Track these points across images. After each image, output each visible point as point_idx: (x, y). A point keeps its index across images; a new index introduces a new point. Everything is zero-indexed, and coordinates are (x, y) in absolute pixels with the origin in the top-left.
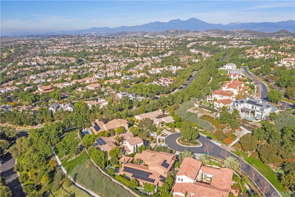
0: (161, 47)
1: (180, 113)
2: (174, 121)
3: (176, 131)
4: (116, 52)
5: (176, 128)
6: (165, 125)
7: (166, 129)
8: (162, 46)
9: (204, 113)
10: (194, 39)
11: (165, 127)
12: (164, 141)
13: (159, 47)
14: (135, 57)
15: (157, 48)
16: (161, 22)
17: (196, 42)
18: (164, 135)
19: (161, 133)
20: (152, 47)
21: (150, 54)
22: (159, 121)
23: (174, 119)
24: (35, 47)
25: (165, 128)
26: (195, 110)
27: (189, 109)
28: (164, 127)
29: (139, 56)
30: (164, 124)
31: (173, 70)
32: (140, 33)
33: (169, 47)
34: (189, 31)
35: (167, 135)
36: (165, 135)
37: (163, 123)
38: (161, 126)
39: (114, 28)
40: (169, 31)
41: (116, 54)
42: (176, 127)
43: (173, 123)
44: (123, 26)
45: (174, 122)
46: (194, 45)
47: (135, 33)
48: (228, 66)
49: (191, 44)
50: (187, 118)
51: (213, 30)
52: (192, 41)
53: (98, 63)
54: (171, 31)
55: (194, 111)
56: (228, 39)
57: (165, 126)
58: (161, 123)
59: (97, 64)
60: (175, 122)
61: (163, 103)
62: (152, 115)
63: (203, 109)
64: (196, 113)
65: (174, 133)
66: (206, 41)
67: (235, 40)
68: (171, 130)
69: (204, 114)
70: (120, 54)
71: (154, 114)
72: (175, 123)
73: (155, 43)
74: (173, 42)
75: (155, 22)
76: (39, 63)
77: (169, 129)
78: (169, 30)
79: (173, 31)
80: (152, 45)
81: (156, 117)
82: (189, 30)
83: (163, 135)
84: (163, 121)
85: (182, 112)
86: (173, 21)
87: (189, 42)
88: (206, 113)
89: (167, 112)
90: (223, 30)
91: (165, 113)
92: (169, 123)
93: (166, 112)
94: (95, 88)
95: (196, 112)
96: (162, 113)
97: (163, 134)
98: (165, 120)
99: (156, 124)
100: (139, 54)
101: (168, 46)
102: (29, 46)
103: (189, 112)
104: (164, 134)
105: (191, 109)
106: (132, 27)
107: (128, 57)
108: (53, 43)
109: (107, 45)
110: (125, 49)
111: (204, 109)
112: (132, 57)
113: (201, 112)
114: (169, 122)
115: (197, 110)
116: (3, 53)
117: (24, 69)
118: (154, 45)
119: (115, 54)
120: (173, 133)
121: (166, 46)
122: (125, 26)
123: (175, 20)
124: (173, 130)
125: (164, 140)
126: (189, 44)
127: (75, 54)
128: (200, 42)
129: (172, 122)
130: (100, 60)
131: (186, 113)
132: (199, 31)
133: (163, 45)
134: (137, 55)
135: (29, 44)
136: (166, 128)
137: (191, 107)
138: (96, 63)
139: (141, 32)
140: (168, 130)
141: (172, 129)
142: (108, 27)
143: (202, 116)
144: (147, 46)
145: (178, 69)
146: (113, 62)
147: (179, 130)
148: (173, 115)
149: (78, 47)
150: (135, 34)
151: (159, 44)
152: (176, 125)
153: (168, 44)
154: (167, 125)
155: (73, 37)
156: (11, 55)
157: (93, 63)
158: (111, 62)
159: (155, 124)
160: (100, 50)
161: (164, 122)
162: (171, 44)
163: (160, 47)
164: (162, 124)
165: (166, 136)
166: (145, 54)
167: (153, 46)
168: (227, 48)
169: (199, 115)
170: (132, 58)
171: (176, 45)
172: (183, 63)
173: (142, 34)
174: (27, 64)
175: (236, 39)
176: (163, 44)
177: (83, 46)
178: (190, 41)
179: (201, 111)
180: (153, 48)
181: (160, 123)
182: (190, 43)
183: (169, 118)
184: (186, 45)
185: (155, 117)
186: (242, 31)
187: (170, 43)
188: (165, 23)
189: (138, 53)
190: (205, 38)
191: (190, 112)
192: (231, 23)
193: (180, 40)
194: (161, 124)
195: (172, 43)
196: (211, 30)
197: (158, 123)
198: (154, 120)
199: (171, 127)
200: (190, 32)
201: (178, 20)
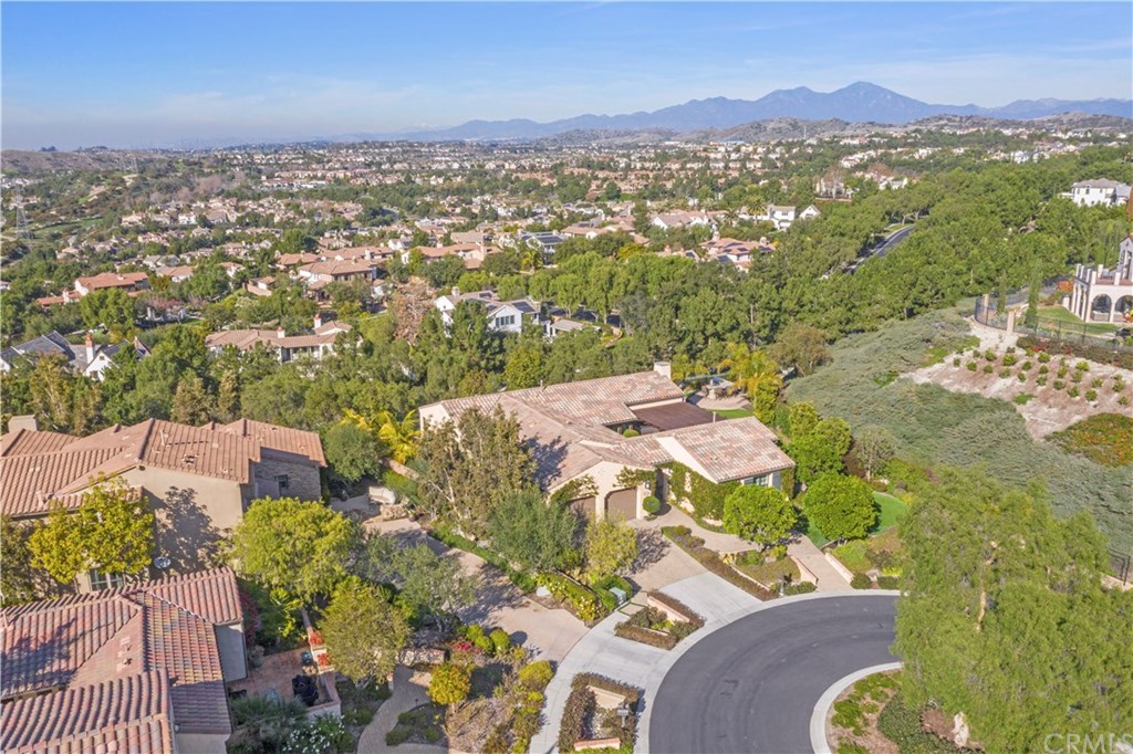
0: (727, 167)
1: (839, 402)
2: (783, 461)
3: (805, 577)
4: (535, 185)
5: (804, 539)
6: (687, 505)
7: (695, 547)
8: (731, 165)
9: (1091, 397)
10: (870, 142)
11: (690, 524)
12: (645, 717)
13: (717, 165)
14: (610, 199)
15: (709, 168)
16: (733, 98)
17: (880, 151)
18: (662, 618)
19: (635, 589)
20: (688, 166)
21: (675, 186)
22: (630, 459)
23: (779, 444)
24: (229, 173)
25: (682, 534)
26: (988, 370)
27: (924, 365)
28: (674, 519)
29: (626, 197)
30: (681, 494)
31: (776, 222)
32: (646, 135)
33: (763, 167)
34: (847, 124)
35: (696, 622)
36: (673, 617)
37: (662, 483)
38: (641, 513)
39: (550, 124)
40: (763, 125)
41: (533, 193)
42: (801, 527)
43: (769, 480)
44: (584, 116)
45: (780, 473)
46: (872, 160)
47: (628, 133)
48: (1083, 190)
49: (860, 155)
50: (910, 439)
51: (949, 120)
52: (863, 148)
53: (448, 221)
54: (771, 125)
55: (974, 380)
56: (1025, 137)
57: (682, 513)
58: (642, 476)
59: (443, 224)
60: (793, 482)
61: (700, 338)
62: (575, 407)
63: (1074, 362)
64: (1006, 397)
65: (784, 600)
66: (924, 146)
67: (1057, 139)
68: (743, 558)
69: (1091, 408)
70: (551, 188)
71: (601, 395)
72: (796, 492)
73: (703, 154)
74: (778, 150)
75: (710, 99)
76: (209, 217)
77: (726, 544)
78: (764, 121)
79: (781, 125)
80: (689, 161)
81: (612, 427)
82: (846, 120)
83: (643, 626)
84: (670, 464)
85: (856, 391)
86: (781, 96)
87: (851, 150)
88: (1122, 402)
89: (723, 394)
90: (992, 119)
91: (709, 402)
92: (732, 483)
93: (712, 395)
94: (336, 276)
95: (999, 387)
96: (676, 394)
97: (653, 603)
98: (691, 449)
99: (584, 490)
100: (627, 187)
101: (759, 165)
102: (209, 167)
103: (930, 393)
104: (661, 607)
105: (937, 366)
106: (619, 118)
107: (579, 202)
108: (300, 161)
109: (503, 166)
110: (572, 173)
111: (1081, 360)
112: (598, 199)
113: (1058, 386)
114: (732, 474)
115: (1003, 375)
116: (93, 187)
117: (140, 239)
118: (696, 158)
119: (530, 191)
120: (764, 595)
121: (748, 165)
122: (595, 116)
123: (789, 92)
124: (771, 559)
125: (649, 700)
126: (850, 158)
127: (366, 191)
128: (899, 150)
129: (763, 475)
130: (458, 210)
131: (903, 401)
132: (887, 123)
133: (735, 161)
134: (620, 191)
135: (206, 163)
136: (698, 532)
137: (945, 353)
138: (442, 220)
139: (650, 133)
140: (713, 562)
141: (756, 547)
142: (529, 121)
143: (1079, 425)
144: (668, 165)
145: (803, 215)
146: (513, 219)
147: (842, 560)
148: (773, 412)
149: (391, 172)
150: (629, 140)
151: (719, 156)
152: (806, 512)
153: (756, 157)
154: (712, 499)
155: (388, 147)
156: (120, 192)
157: (426, 220)
158: (505, 218)
159: (575, 485)
160: (470, 181)
161: (680, 469)
162: (773, 156)
163: (721, 165)
164: (659, 492)
165: (678, 634)
166: (654, 187)
167: (693, 162)
168: (1031, 159)
169: (1044, 419)
170: (599, 202)
171: (792, 158)
172: (831, 197)
173: (657, 137)
174: (159, 219)
175: (1060, 135)
176: (734, 156)
177: (411, 167)
178: (855, 146)
179: (1051, 377)
180: (691, 169)
181: (630, 480)
182: (855, 153)
183: (737, 433)
184: (838, 157)
185: (596, 420)
186: (1075, 120)
187: (768, 152)
188: (748, 102)
189: (623, 186)
190: (919, 136)
191: (942, 391)
192: (1020, 103)
193: (809, 145)
194: (643, 491)
195: (774, 151)
196: (941, 119)
197: (606, 476)
198: (570, 449)
199: (747, 530)
200: (848, 127)
201: (802, 89)
